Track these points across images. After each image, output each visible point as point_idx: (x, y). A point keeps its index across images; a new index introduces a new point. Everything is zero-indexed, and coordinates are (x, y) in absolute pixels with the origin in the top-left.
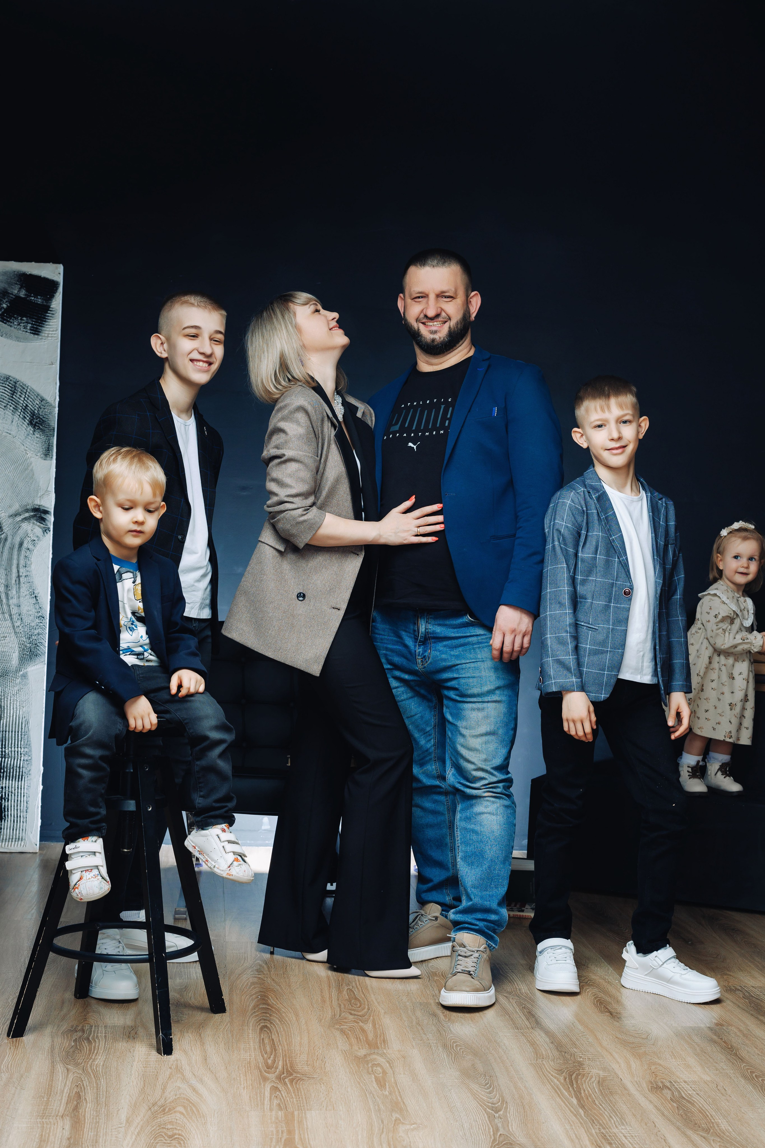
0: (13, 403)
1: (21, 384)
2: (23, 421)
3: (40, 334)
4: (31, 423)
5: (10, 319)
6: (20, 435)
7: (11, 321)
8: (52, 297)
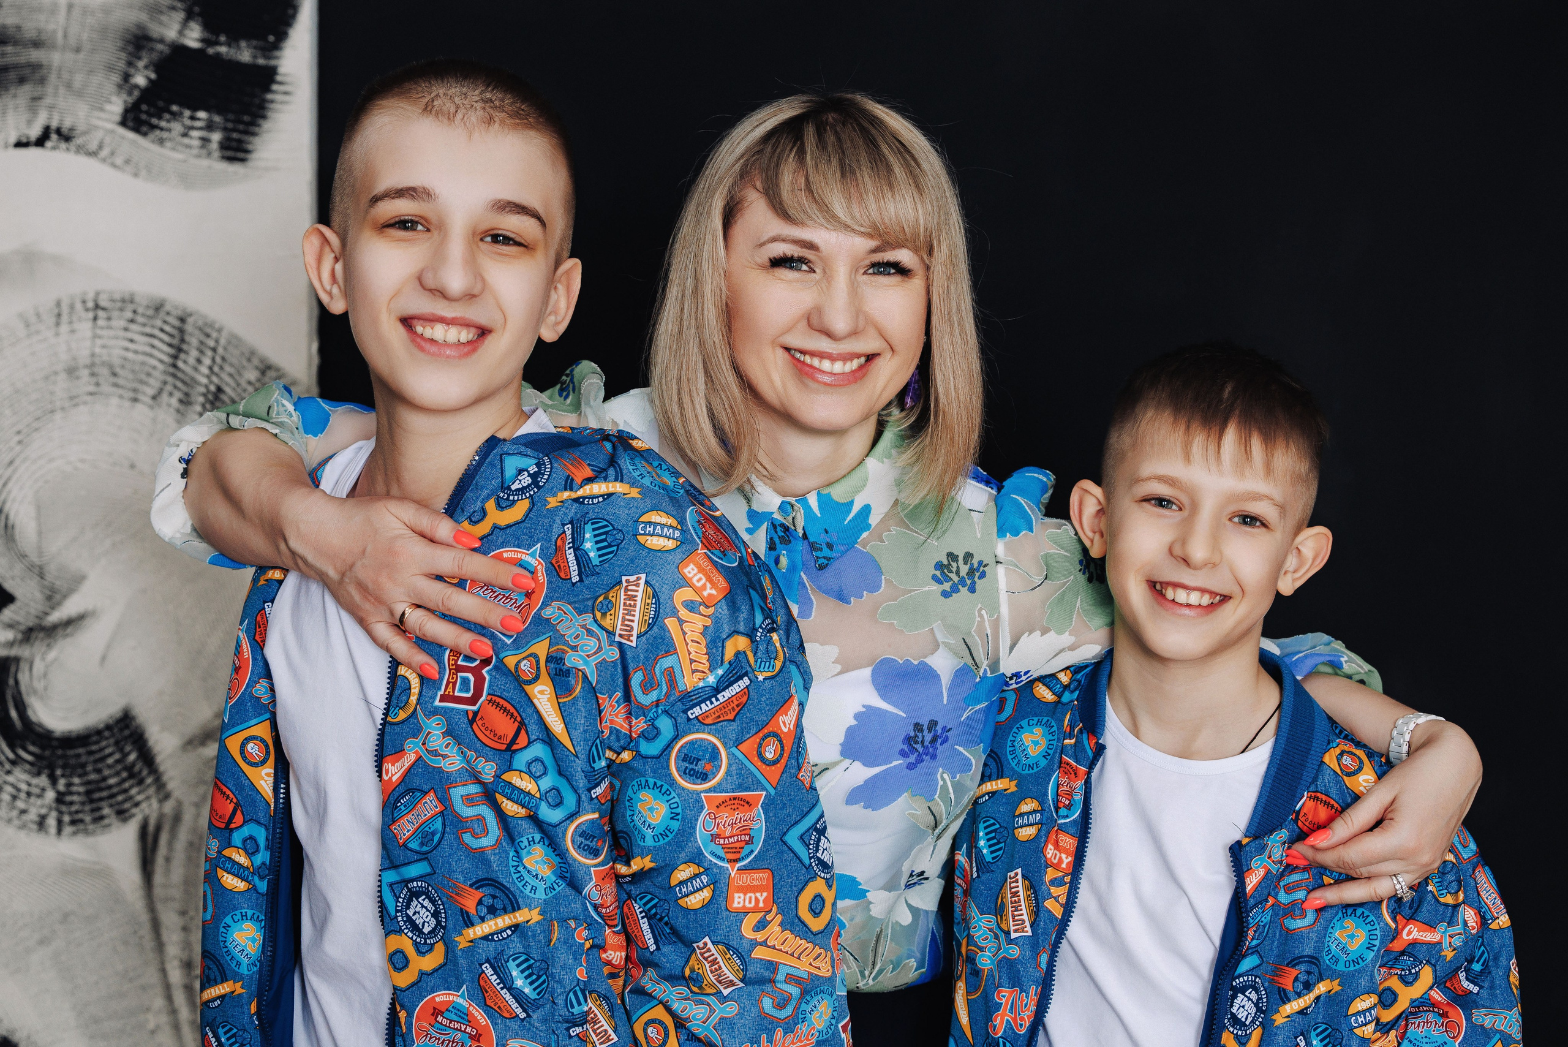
1: (200, 323)
3: (249, 156)
5: (160, 118)
7: (163, 124)
8: (282, 36)
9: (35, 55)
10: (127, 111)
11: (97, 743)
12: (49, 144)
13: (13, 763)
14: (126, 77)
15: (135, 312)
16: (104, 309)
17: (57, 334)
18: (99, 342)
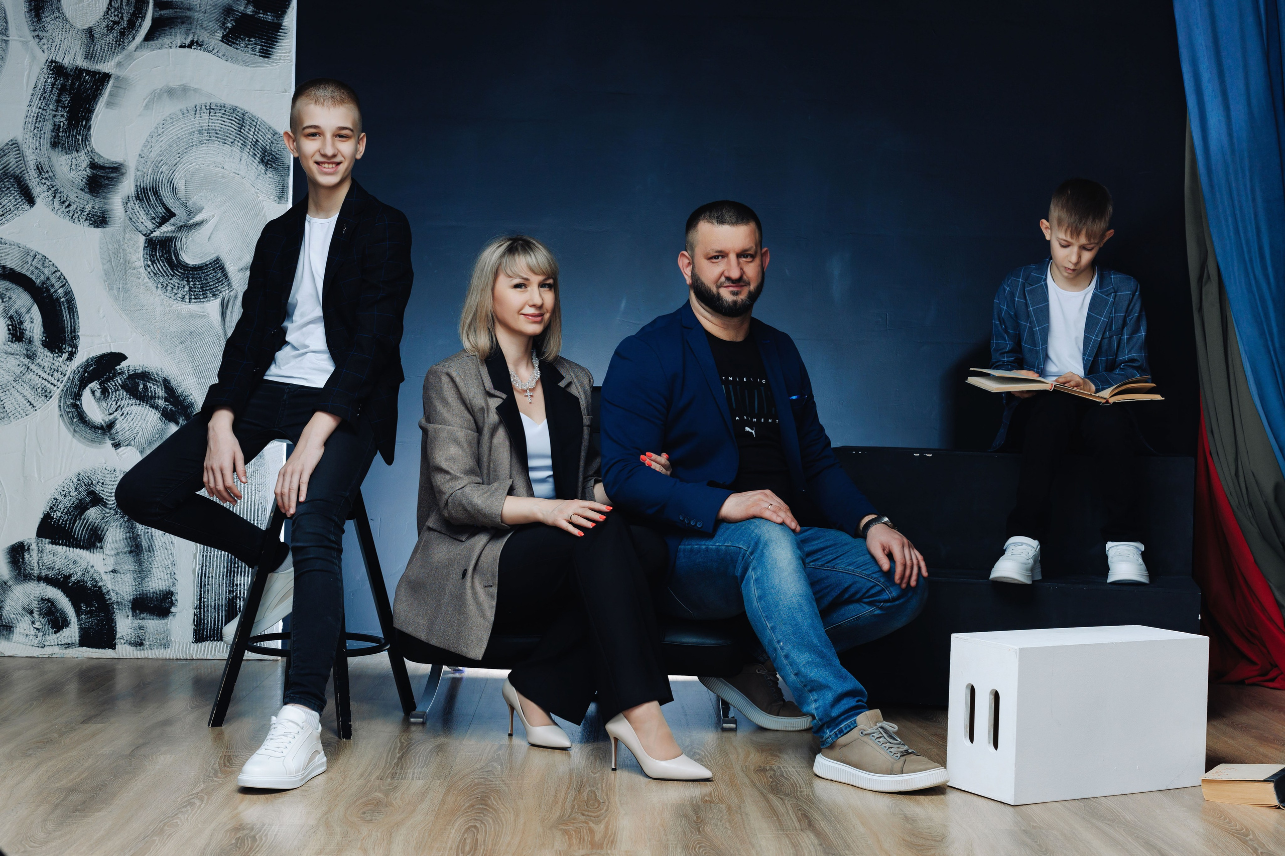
0: (241, 138)
1: (250, 116)
2: (253, 159)
3: (271, 57)
4: (262, 161)
6: (249, 175)
7: (238, 42)
8: (284, 12)
9: (188, 13)
10: (223, 37)
11: (206, 269)
12: (193, 47)
13: (173, 276)
14: (224, 24)
15: (225, 111)
16: (213, 109)
17: (195, 118)
18: (211, 121)
